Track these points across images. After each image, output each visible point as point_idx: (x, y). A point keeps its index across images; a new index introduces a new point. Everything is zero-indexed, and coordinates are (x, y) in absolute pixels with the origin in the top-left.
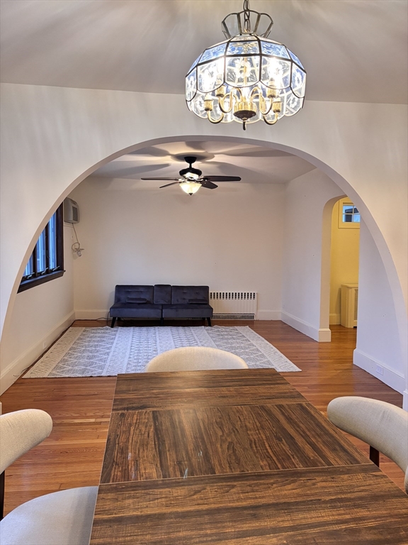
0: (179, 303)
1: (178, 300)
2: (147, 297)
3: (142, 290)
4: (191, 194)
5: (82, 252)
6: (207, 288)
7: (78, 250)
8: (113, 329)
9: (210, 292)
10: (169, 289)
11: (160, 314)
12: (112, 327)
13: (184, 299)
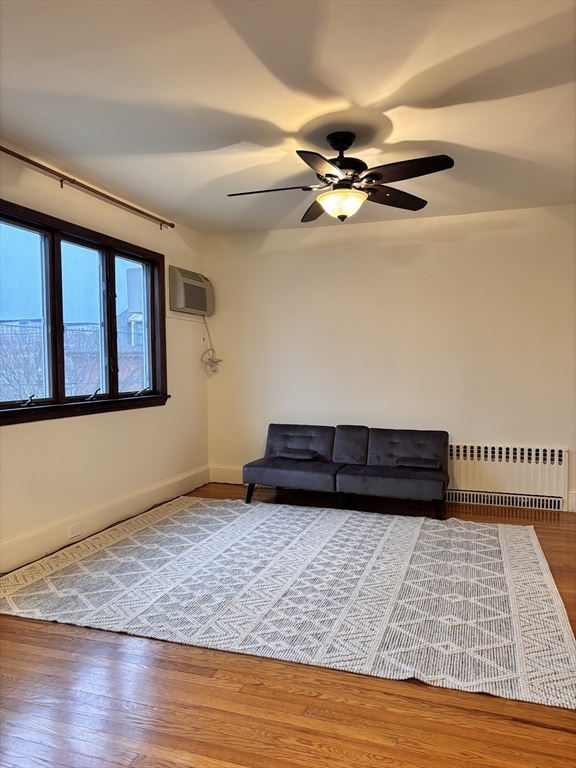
0: (381, 463)
1: (378, 458)
2: (318, 447)
3: (313, 434)
4: (342, 218)
5: (219, 367)
6: (443, 436)
7: (213, 363)
8: (249, 506)
9: (450, 444)
10: (363, 435)
11: (331, 484)
12: (248, 501)
13: (392, 456)
